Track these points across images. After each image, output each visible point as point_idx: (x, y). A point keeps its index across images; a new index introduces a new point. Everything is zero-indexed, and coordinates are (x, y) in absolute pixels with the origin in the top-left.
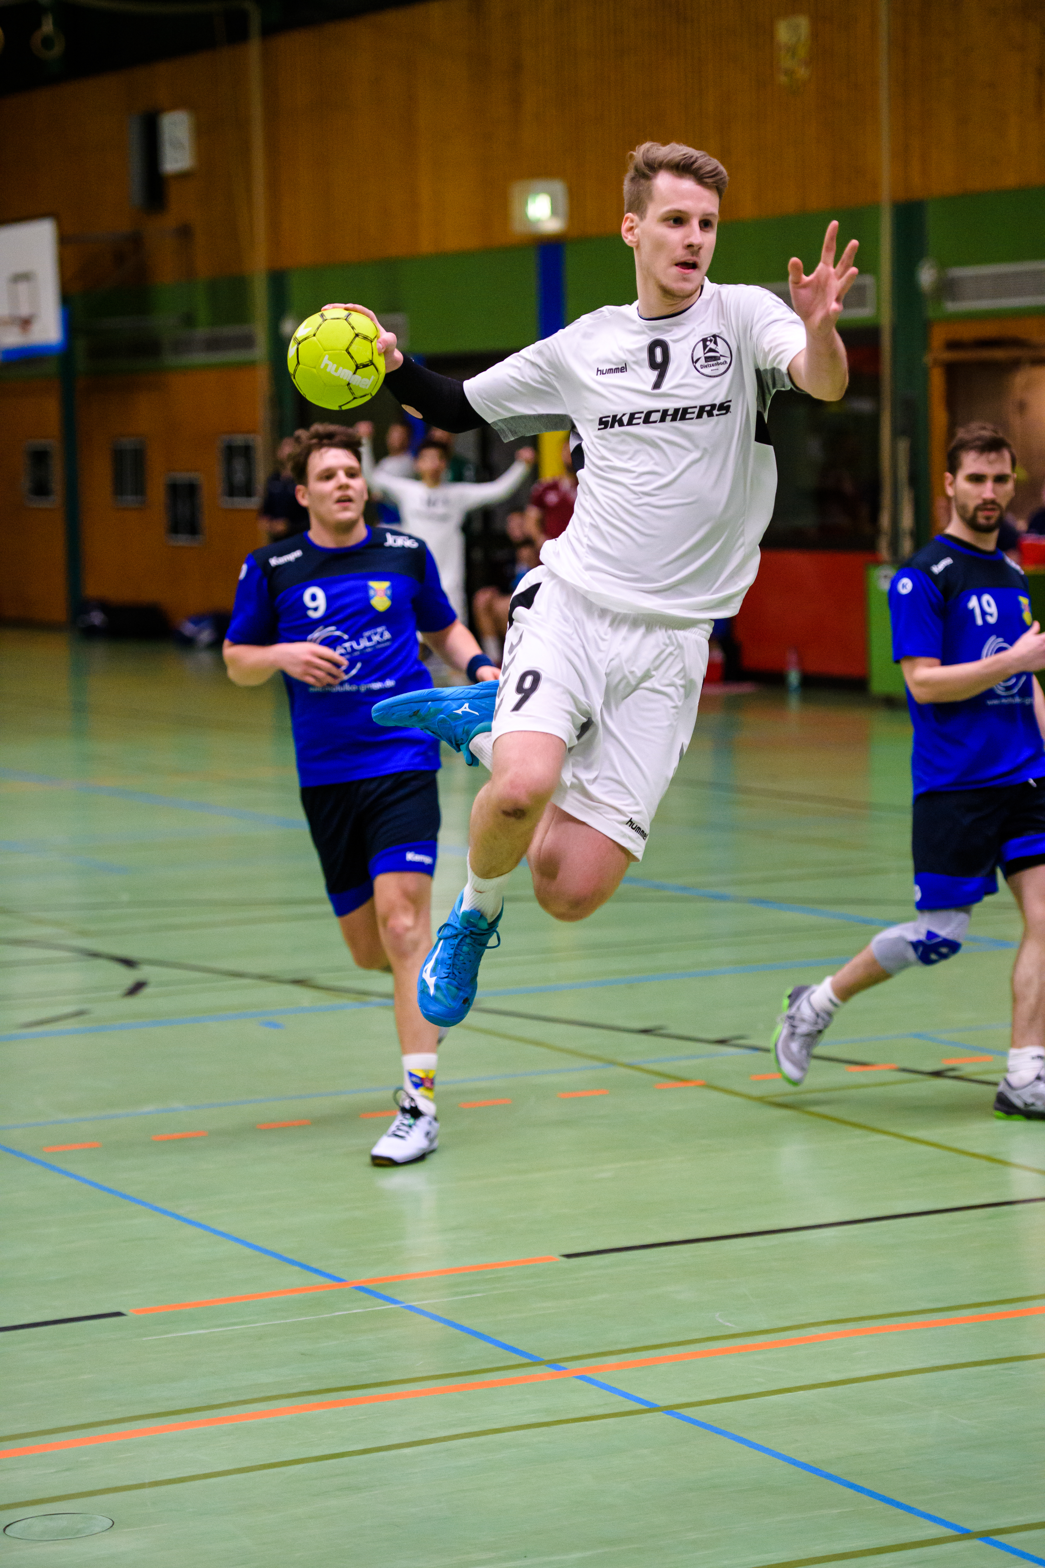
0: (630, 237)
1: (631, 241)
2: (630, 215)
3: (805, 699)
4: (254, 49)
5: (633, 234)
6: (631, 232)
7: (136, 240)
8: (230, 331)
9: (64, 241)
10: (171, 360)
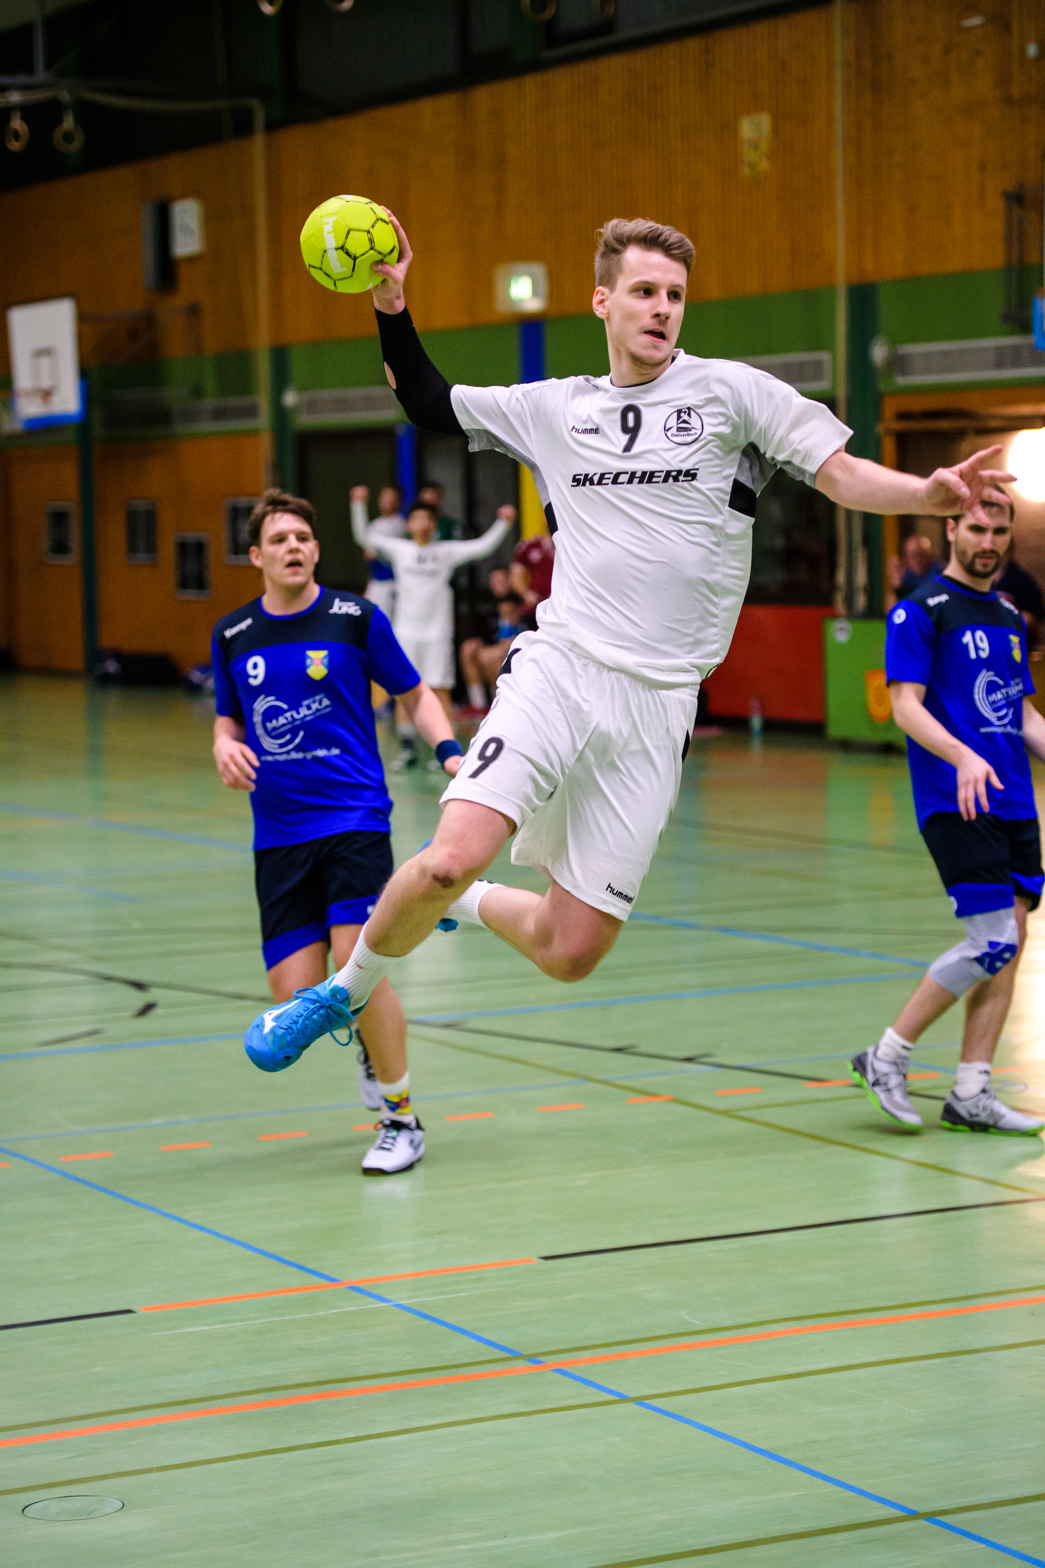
0: (600, 309)
1: (601, 313)
2: (600, 288)
3: (766, 742)
4: (258, 143)
5: (604, 307)
6: (602, 305)
7: (149, 319)
8: (233, 401)
9: (82, 319)
10: (181, 428)
